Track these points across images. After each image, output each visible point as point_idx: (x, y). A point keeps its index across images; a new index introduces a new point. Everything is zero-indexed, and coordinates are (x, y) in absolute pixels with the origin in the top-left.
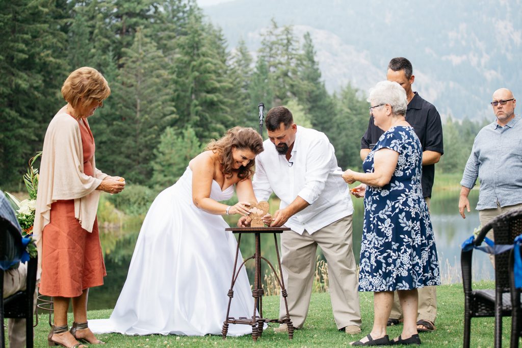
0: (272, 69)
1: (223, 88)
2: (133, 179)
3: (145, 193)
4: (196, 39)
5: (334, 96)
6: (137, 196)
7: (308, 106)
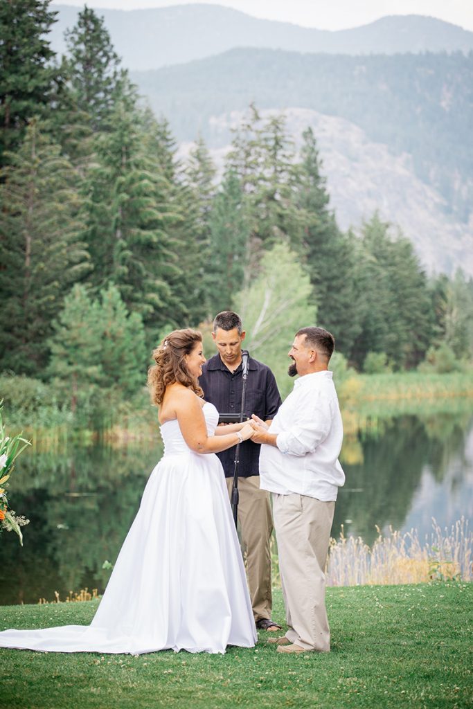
0: (249, 187)
1: (168, 221)
2: (17, 367)
3: (36, 391)
4: (126, 140)
5: (351, 235)
6: (22, 396)
7: (306, 250)
